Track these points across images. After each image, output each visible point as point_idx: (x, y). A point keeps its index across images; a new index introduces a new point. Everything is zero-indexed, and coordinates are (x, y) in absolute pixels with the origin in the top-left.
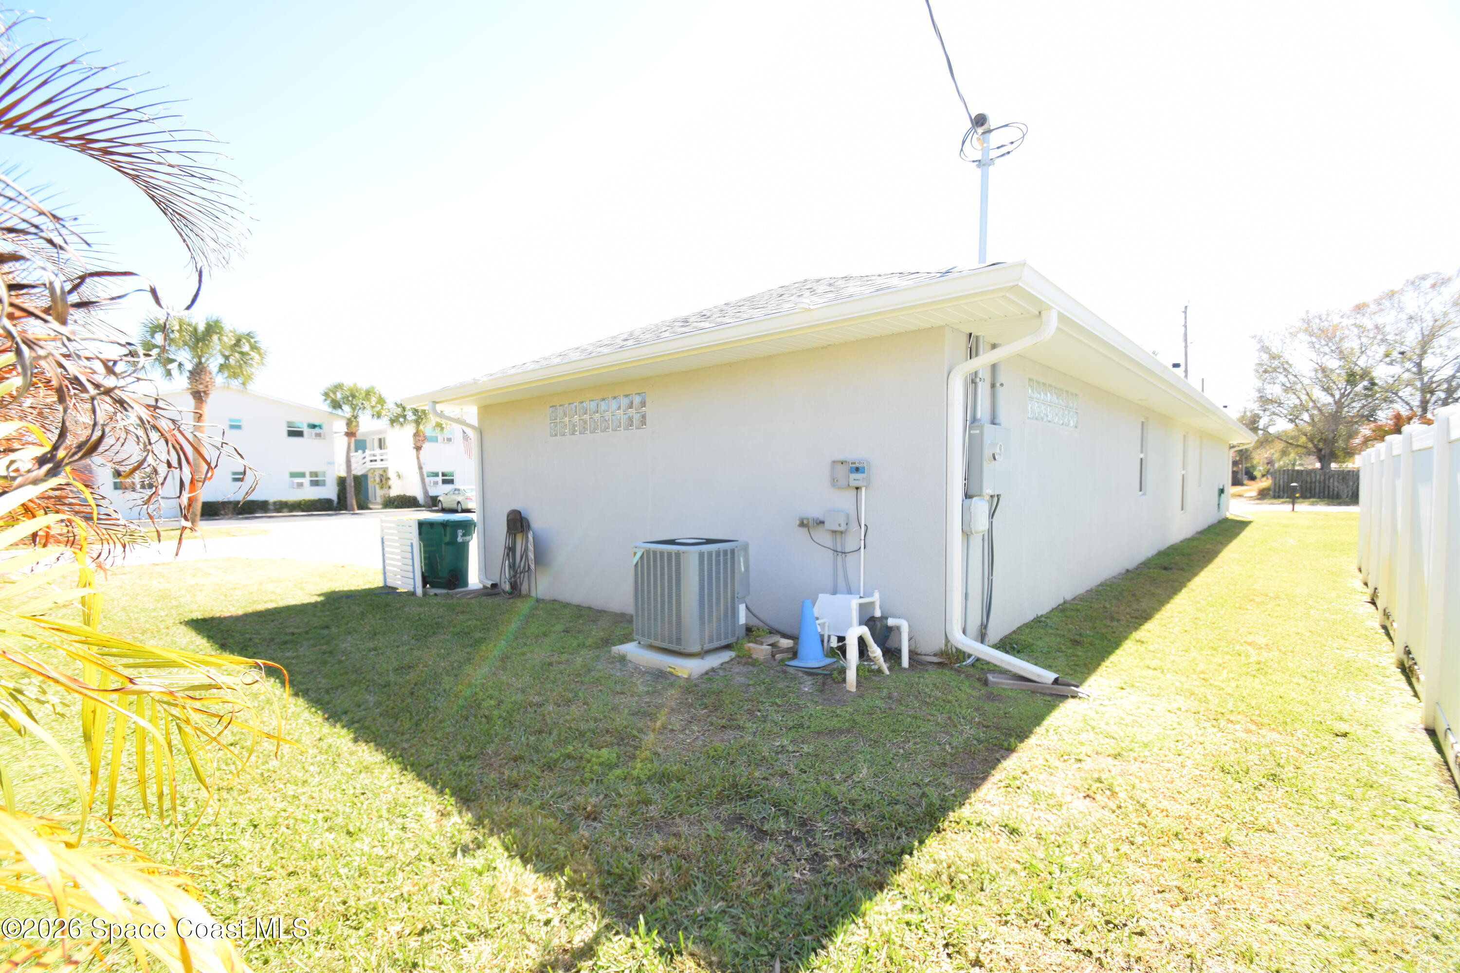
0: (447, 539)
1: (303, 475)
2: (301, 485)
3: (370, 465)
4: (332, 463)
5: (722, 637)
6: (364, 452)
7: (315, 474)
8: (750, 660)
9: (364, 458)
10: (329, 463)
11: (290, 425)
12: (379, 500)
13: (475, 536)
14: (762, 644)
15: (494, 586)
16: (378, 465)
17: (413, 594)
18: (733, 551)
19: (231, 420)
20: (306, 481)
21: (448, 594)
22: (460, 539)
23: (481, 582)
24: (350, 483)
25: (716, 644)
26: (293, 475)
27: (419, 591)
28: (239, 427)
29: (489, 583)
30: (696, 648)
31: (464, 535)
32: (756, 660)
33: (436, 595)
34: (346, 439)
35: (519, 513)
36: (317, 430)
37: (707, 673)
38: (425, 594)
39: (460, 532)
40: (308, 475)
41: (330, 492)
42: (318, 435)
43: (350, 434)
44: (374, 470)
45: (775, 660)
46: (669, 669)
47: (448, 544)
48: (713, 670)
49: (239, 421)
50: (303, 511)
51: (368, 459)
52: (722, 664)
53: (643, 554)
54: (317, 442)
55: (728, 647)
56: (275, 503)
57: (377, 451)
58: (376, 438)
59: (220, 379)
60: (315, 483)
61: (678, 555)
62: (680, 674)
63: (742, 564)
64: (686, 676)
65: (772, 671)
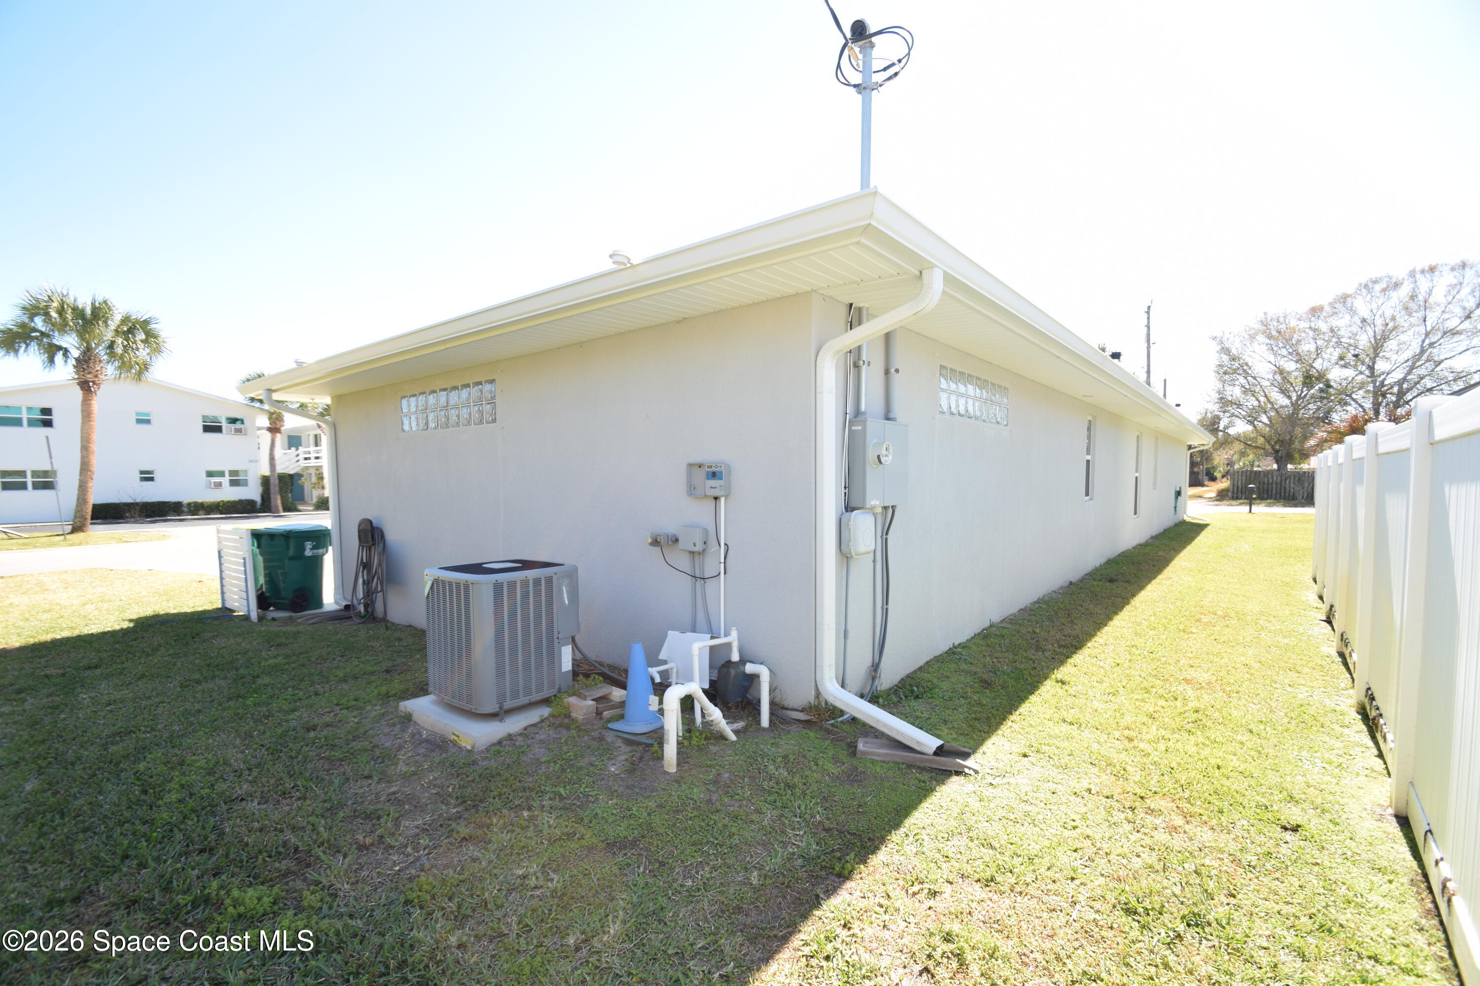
0: (291, 552)
1: (221, 474)
2: (219, 485)
3: (303, 463)
4: (255, 461)
5: (534, 689)
6: (297, 449)
7: (233, 473)
8: (566, 721)
9: (298, 455)
10: (251, 461)
11: (205, 418)
12: (315, 500)
13: (330, 548)
14: (585, 698)
15: (347, 607)
16: (313, 463)
17: (246, 618)
18: (549, 580)
19: (138, 414)
20: (225, 480)
21: (290, 618)
22: (308, 553)
23: (336, 602)
24: (274, 482)
25: (523, 700)
26: (210, 474)
27: (254, 616)
28: (148, 422)
29: (344, 603)
30: (492, 708)
31: (314, 548)
32: (574, 720)
33: (274, 619)
34: (268, 435)
35: (371, 522)
36: (238, 425)
37: (500, 743)
38: (261, 619)
39: (309, 545)
40: (227, 474)
41: (253, 492)
42: (239, 431)
43: (274, 430)
44: (307, 468)
45: (601, 719)
46: (453, 737)
47: (292, 558)
48: (510, 737)
49: (148, 415)
50: (221, 513)
51: (302, 456)
52: (525, 729)
53: (433, 584)
54: (238, 438)
55: (546, 701)
56: (189, 504)
57: (312, 448)
59: (110, 370)
60: (234, 483)
61: (466, 586)
62: (464, 745)
63: (565, 595)
64: (469, 748)
65: (586, 738)
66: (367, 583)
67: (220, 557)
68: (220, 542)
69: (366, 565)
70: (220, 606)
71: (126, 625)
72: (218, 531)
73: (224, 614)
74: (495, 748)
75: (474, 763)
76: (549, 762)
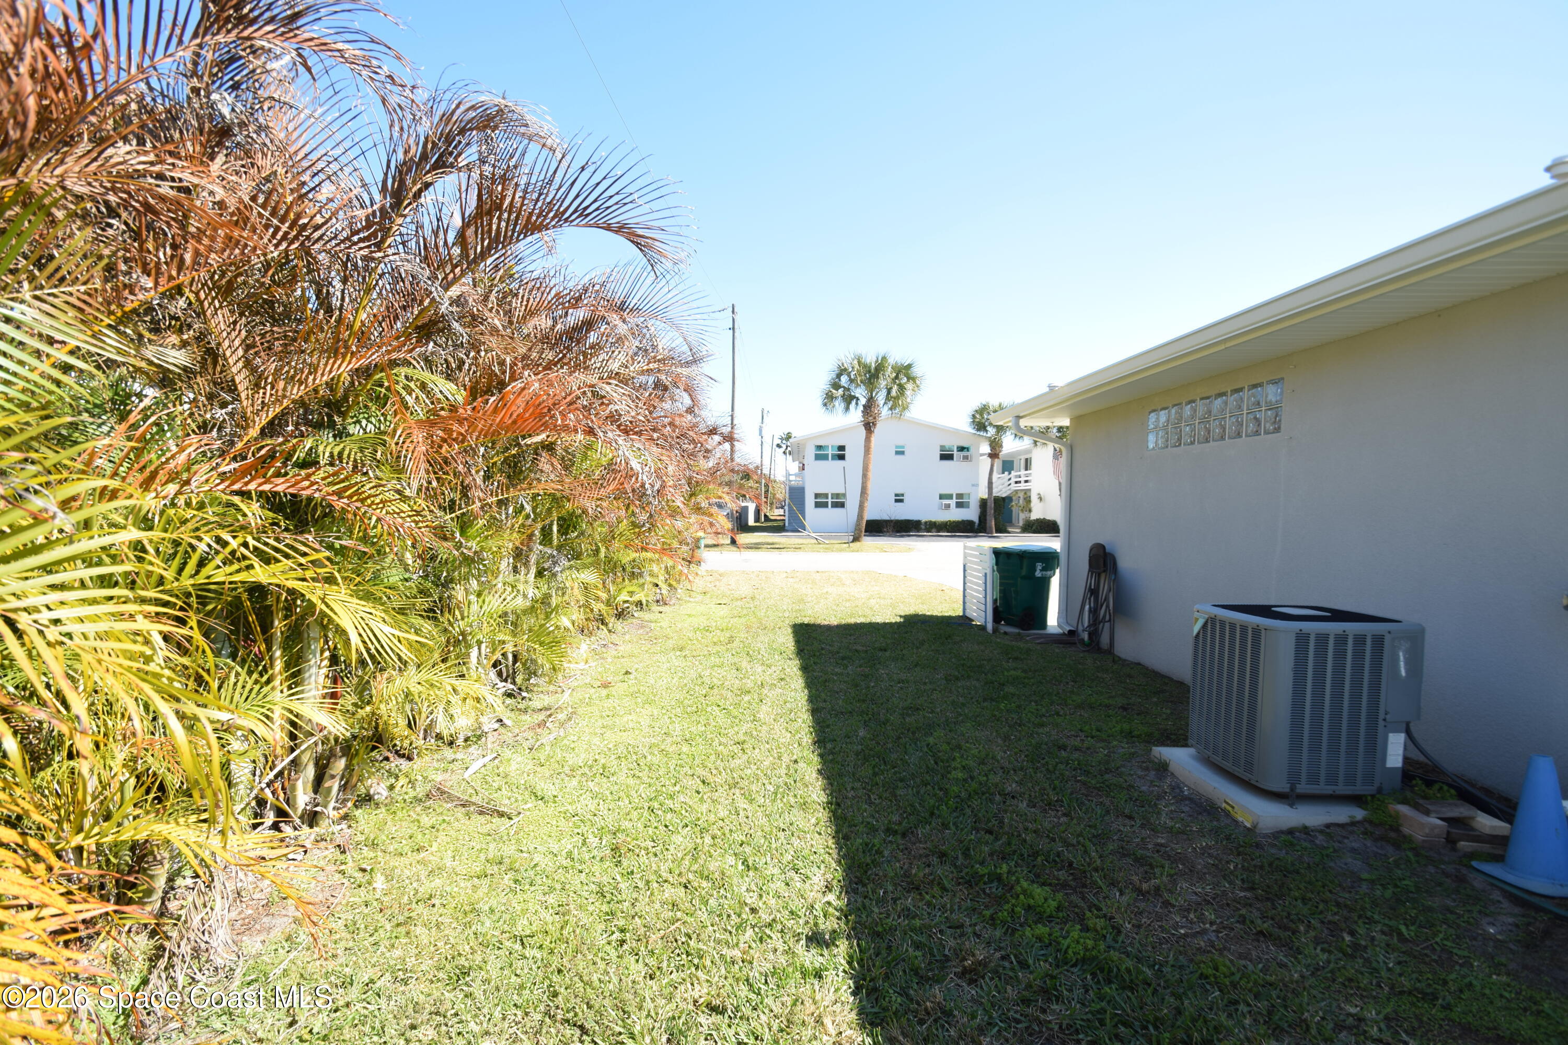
0: (1024, 572)
1: (950, 497)
2: (948, 506)
3: (1014, 487)
4: (976, 485)
5: (1341, 778)
6: (1011, 473)
7: (960, 496)
8: (1392, 835)
9: (1010, 479)
10: (973, 485)
11: (942, 448)
12: (1021, 524)
13: (1058, 571)
14: (1427, 813)
15: (1071, 633)
16: (1023, 486)
17: (983, 628)
18: (1379, 639)
19: (897, 447)
20: (953, 502)
21: (1019, 634)
22: (1038, 574)
23: (1059, 625)
24: (991, 504)
25: (1324, 788)
26: (942, 497)
27: (990, 627)
28: (902, 453)
29: (1068, 628)
30: (1281, 786)
31: (1043, 569)
32: (1407, 839)
33: (1005, 633)
34: (989, 460)
35: (1103, 547)
36: (965, 453)
37: (1291, 832)
38: (995, 630)
39: (1039, 566)
40: (954, 497)
41: (971, 514)
42: (966, 458)
43: (993, 455)
44: (1016, 491)
45: (1454, 849)
46: (1224, 805)
47: (1024, 578)
48: (1305, 830)
49: (904, 447)
50: (949, 531)
51: (1013, 480)
52: (1328, 826)
53: (1205, 626)
54: (965, 464)
55: (1356, 800)
56: (926, 522)
57: (1023, 472)
58: (1023, 458)
59: (885, 411)
60: (959, 505)
61: (1257, 631)
62: (1240, 819)
63: (1402, 664)
64: (1248, 825)
65: (1431, 869)
66: (1094, 612)
67: (965, 570)
68: (965, 557)
69: (1093, 592)
70: (960, 613)
71: (898, 620)
72: (965, 547)
73: (964, 621)
74: (1283, 837)
75: (1258, 846)
76: (1372, 882)
